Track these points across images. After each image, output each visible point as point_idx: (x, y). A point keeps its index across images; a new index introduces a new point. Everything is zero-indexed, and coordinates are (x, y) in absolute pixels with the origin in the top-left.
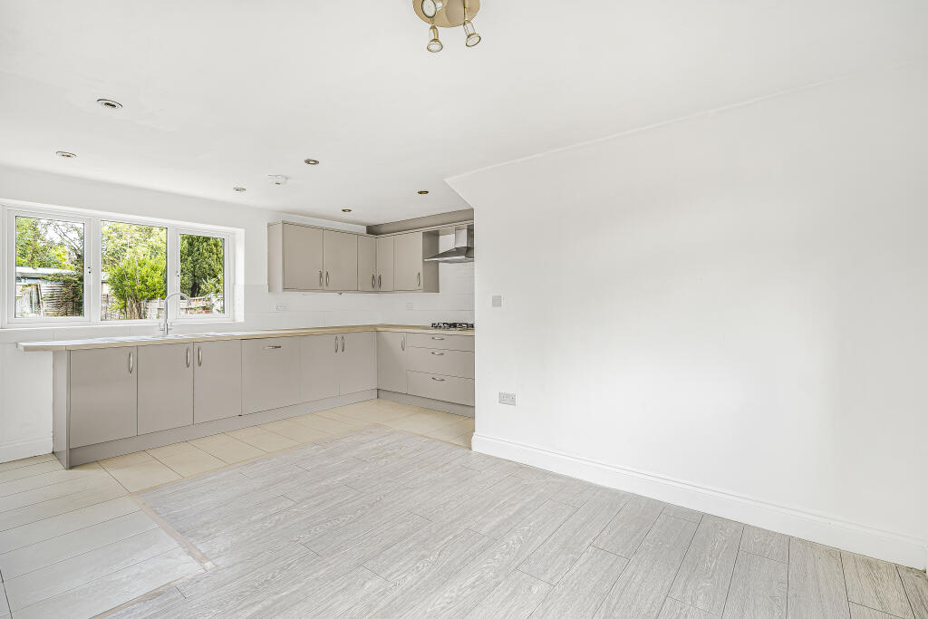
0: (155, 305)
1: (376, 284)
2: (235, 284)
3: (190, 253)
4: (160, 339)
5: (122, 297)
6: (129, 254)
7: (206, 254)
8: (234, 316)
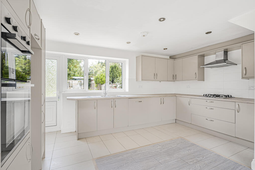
0: (103, 86)
1: (174, 78)
2: (125, 78)
3: (112, 72)
4: (104, 97)
5: (97, 83)
6: (98, 73)
7: (115, 72)
8: (125, 89)
